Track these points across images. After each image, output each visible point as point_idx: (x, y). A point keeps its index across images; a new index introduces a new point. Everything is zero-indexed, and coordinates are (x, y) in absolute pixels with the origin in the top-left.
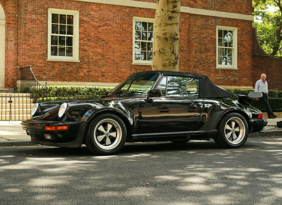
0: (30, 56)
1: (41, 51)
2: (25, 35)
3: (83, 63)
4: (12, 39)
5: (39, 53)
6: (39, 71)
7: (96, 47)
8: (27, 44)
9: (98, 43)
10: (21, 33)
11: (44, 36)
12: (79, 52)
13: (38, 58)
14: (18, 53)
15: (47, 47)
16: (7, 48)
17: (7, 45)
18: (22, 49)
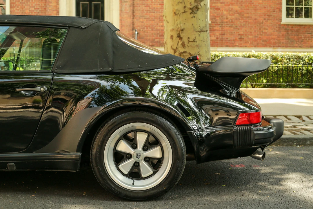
0: (148, 18)
3: (215, 25)
5: (160, 14)
6: (160, 36)
7: (232, 4)
8: (144, 4)
12: (210, 11)
13: (158, 20)
14: (134, 16)
16: (121, 11)
17: (121, 7)
18: (140, 10)
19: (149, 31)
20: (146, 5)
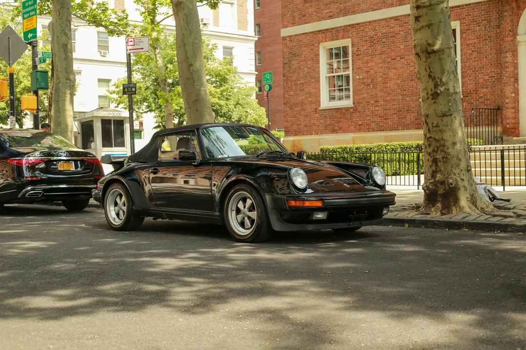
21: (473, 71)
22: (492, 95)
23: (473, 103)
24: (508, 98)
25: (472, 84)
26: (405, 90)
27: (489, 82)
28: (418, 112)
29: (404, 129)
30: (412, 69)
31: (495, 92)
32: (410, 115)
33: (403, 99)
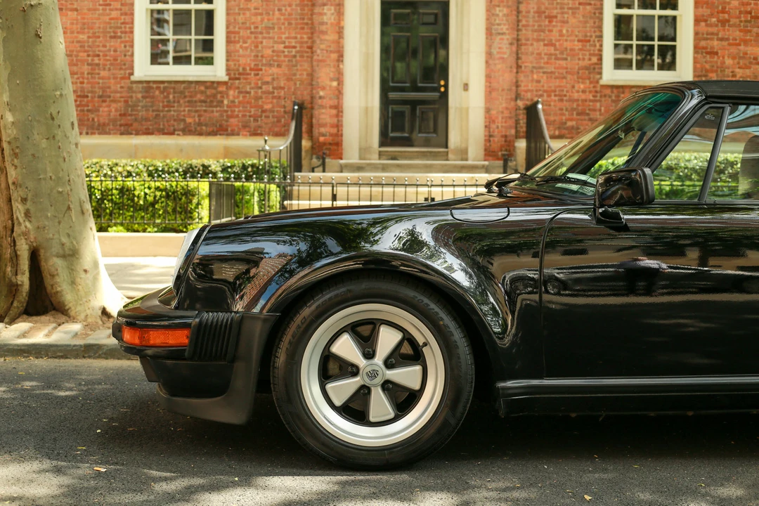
0: (552, 72)
1: (584, 59)
2: (539, 17)
4: (504, 28)
5: (578, 64)
6: (578, 114)
7: (746, 42)
8: (543, 40)
9: (750, 31)
10: (528, 12)
11: (591, 18)
12: (695, 58)
13: (575, 77)
14: (519, 67)
15: (601, 46)
16: (489, 54)
17: (489, 46)
18: (532, 53)
19: (552, 104)
20: (546, 42)
21: (251, 33)
22: (289, 80)
23: (249, 93)
24: (323, 88)
25: (250, 56)
26: (98, 56)
27: (285, 56)
28: (126, 102)
29: (93, 134)
30: (114, 14)
31: (295, 75)
32: (109, 106)
33: (92, 74)
